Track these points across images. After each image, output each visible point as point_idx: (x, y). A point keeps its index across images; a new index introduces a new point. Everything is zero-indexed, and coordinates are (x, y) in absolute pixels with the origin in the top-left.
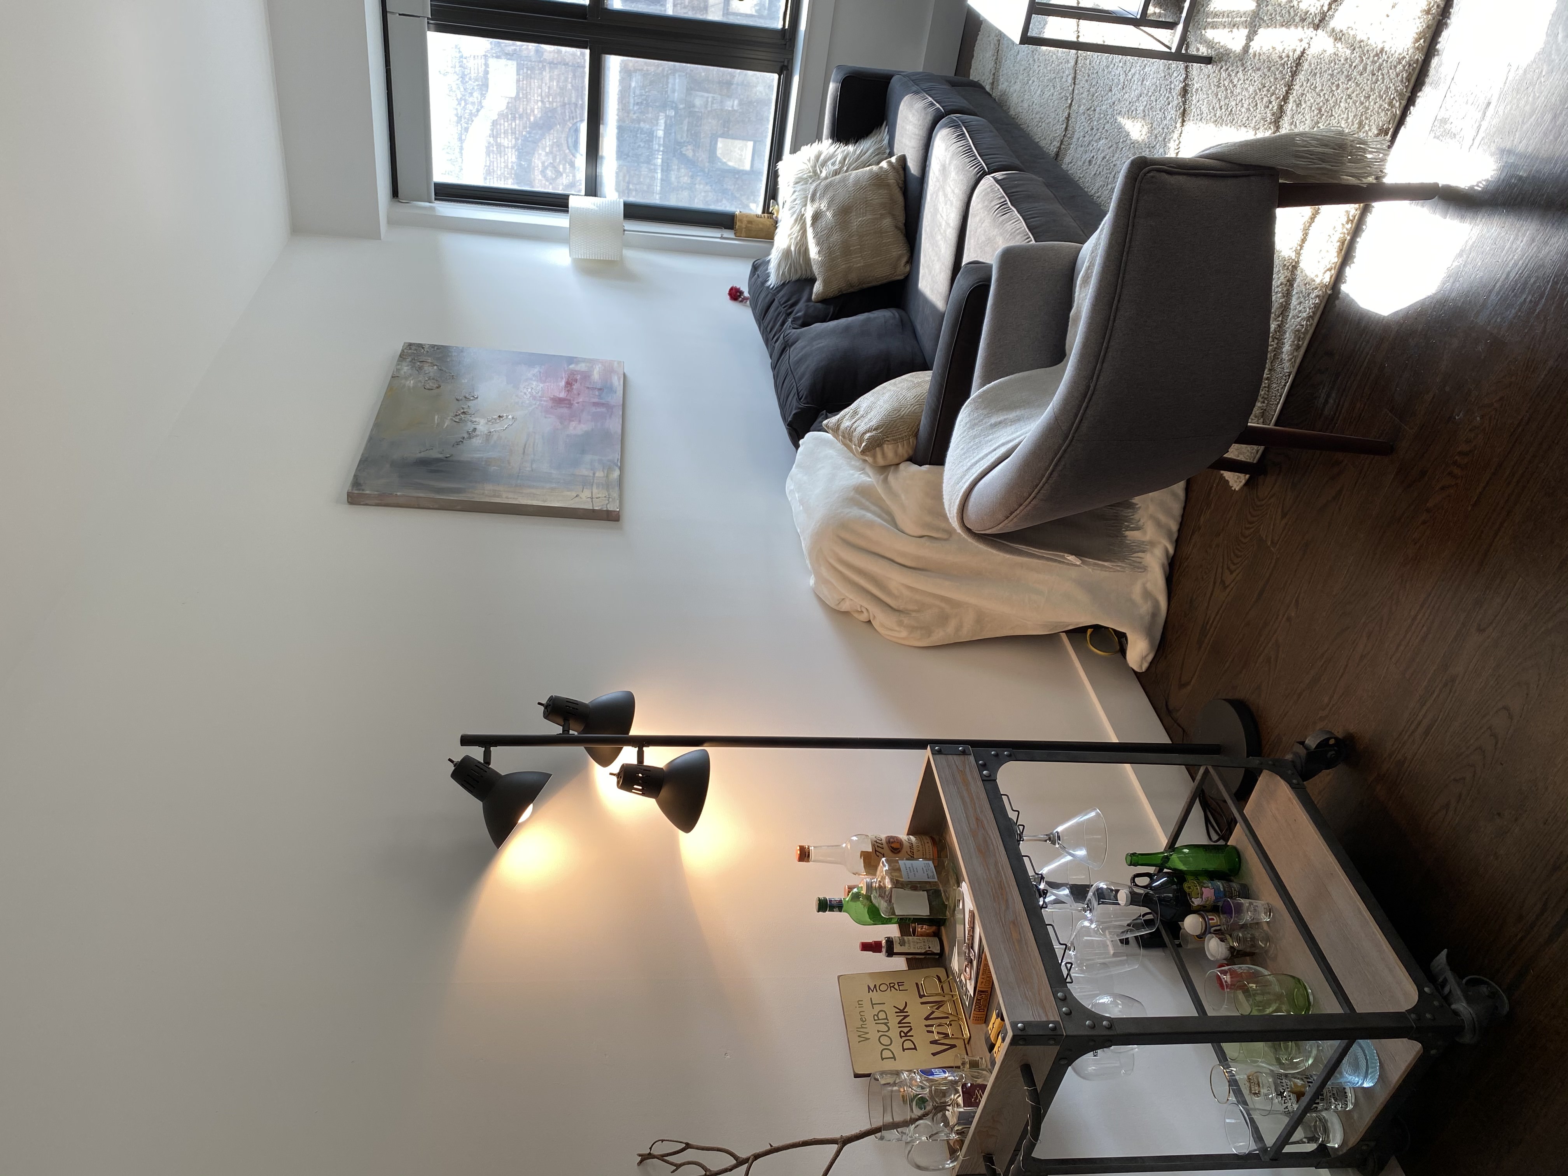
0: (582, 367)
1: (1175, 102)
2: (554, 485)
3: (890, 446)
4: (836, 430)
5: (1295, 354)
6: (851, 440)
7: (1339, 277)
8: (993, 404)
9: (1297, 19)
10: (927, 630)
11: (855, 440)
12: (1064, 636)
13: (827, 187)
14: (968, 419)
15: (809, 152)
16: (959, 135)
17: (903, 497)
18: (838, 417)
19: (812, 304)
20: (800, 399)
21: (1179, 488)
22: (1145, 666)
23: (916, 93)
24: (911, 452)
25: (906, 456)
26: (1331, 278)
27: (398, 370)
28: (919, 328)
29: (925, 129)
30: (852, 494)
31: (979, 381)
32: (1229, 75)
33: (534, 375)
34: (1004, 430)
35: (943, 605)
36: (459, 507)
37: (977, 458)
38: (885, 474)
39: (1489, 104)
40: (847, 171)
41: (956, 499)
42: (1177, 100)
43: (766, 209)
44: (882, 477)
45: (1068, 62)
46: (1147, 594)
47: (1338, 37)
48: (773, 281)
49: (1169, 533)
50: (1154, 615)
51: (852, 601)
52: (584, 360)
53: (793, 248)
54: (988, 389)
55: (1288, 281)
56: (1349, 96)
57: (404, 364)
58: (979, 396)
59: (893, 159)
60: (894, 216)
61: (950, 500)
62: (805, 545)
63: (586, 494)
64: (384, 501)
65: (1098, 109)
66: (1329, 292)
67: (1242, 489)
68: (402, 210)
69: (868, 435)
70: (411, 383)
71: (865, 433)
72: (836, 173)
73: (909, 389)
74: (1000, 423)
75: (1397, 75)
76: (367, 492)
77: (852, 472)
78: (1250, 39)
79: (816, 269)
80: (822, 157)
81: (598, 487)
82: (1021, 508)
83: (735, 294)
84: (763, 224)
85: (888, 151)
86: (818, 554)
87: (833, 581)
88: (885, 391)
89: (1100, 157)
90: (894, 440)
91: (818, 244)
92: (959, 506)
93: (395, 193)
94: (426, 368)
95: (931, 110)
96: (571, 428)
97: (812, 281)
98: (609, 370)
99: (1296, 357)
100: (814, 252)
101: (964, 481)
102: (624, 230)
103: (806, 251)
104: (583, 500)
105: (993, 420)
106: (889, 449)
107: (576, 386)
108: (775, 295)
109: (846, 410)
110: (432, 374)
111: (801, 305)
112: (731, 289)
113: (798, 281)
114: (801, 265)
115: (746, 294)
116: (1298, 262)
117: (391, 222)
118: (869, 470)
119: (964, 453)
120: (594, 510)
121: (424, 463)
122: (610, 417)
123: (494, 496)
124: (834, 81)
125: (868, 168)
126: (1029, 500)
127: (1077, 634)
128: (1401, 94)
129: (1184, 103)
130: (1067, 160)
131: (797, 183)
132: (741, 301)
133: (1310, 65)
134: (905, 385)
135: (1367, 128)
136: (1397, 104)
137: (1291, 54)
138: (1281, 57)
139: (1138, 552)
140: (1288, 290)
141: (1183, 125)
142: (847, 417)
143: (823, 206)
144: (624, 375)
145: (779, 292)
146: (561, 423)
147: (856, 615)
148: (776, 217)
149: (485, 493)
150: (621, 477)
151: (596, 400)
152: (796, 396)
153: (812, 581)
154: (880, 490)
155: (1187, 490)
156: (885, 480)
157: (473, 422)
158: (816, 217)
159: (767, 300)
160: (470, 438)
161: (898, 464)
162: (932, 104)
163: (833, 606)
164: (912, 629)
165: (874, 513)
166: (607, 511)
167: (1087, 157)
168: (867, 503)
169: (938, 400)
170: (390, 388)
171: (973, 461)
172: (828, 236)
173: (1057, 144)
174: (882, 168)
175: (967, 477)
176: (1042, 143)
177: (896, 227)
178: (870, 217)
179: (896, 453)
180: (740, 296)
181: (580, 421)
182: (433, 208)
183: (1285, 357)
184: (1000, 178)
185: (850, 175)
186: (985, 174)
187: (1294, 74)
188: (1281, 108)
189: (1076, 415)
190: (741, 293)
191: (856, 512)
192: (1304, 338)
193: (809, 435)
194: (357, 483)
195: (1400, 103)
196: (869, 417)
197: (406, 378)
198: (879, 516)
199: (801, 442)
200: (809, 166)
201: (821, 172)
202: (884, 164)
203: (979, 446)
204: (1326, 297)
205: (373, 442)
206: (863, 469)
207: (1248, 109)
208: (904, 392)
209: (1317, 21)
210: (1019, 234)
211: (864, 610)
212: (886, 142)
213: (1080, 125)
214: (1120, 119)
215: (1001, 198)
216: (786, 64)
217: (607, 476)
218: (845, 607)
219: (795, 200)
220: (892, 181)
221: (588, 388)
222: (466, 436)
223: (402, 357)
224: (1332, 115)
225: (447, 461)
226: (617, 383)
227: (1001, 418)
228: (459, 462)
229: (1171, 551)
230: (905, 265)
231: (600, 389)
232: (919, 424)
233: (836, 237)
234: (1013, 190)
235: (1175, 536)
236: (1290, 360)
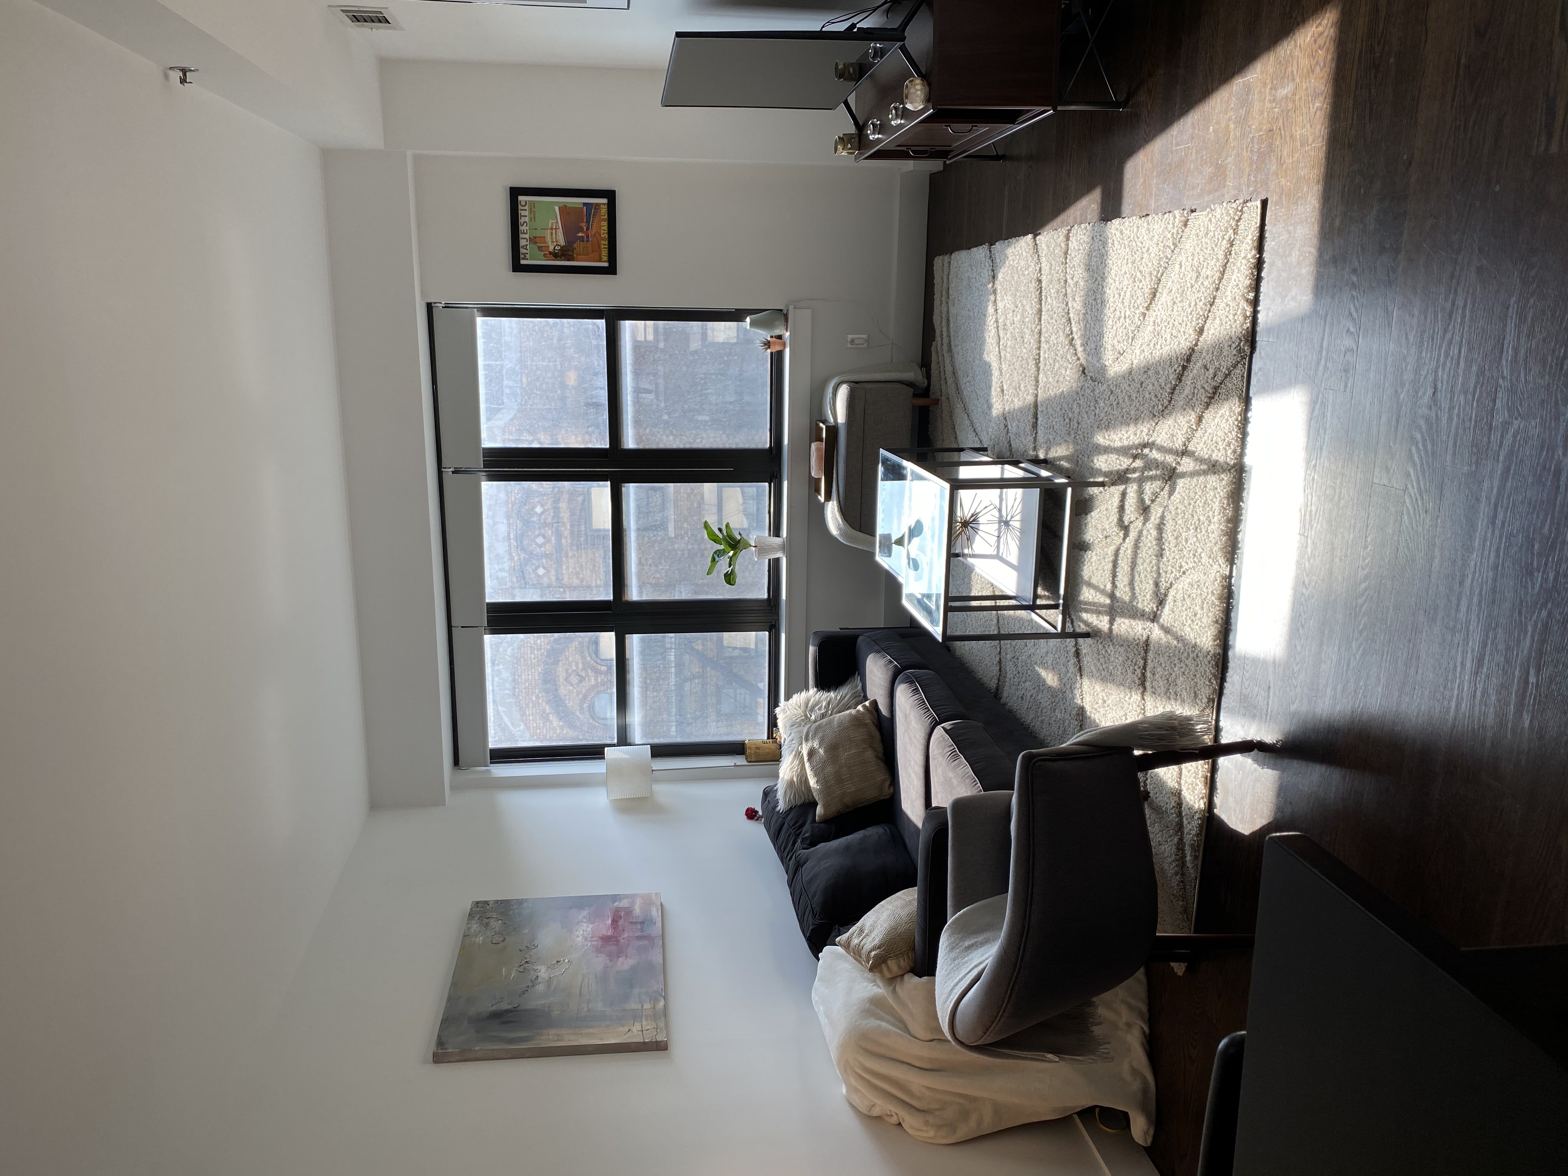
0: (624, 903)
1: (1072, 661)
2: (608, 1023)
3: (894, 961)
4: (847, 946)
5: (1196, 862)
6: (861, 957)
7: (1210, 804)
8: (966, 929)
9: (1139, 615)
10: (952, 1127)
11: (864, 957)
12: (1075, 1116)
13: (817, 729)
14: (947, 943)
15: (799, 698)
16: (913, 690)
17: (910, 1005)
18: (847, 934)
19: (817, 825)
20: (815, 916)
21: (1140, 974)
22: (1149, 1140)
23: (878, 652)
24: (912, 964)
25: (908, 968)
26: (1205, 804)
27: (469, 929)
28: (907, 841)
29: (888, 682)
30: (867, 1006)
31: (952, 909)
32: (1104, 647)
33: (584, 917)
34: (976, 952)
35: (961, 1101)
36: (528, 1055)
37: (957, 979)
38: (893, 985)
39: (1269, 688)
40: (831, 715)
41: (946, 1017)
42: (1073, 660)
43: (770, 735)
44: (891, 988)
45: (992, 620)
46: (1135, 1072)
47: (1167, 630)
48: (781, 806)
49: (1141, 1015)
50: (1145, 1091)
51: (882, 1106)
52: (626, 896)
53: (795, 780)
54: (960, 916)
55: (1178, 804)
56: (1184, 673)
57: (474, 922)
58: (953, 923)
59: (867, 703)
60: (874, 749)
61: (942, 1016)
62: (834, 1055)
63: (636, 1028)
64: (465, 1056)
65: (1020, 658)
66: (1207, 815)
67: (1184, 973)
68: (464, 776)
69: (873, 953)
70: (480, 939)
71: (871, 951)
72: (823, 716)
73: (903, 907)
74: (972, 945)
75: (1209, 663)
76: (450, 1050)
77: (865, 984)
78: (1111, 622)
79: (815, 795)
80: (810, 704)
81: (646, 1020)
82: (994, 1025)
83: (751, 814)
84: (769, 749)
85: (862, 695)
86: (846, 1067)
87: (860, 1088)
88: (883, 910)
89: (1029, 695)
90: (895, 956)
91: (816, 775)
92: (949, 1022)
93: (456, 762)
94: (492, 924)
95: (891, 666)
96: (619, 963)
97: (815, 804)
98: (648, 901)
99: (1197, 865)
100: (812, 782)
101: (950, 1000)
102: (653, 771)
103: (807, 780)
104: (634, 1033)
105: (967, 944)
106: (892, 963)
107: (621, 923)
108: (784, 818)
109: (854, 928)
110: (497, 929)
111: (807, 826)
112: (748, 810)
113: (803, 805)
114: (803, 793)
115: (760, 813)
116: (1181, 791)
117: (453, 788)
118: (879, 982)
119: (948, 974)
120: (645, 1043)
121: (496, 1016)
122: (652, 949)
123: (558, 1040)
124: (812, 645)
125: (848, 712)
126: (998, 1018)
127: (1087, 1114)
128: (1214, 676)
129: (1079, 662)
130: (1005, 695)
131: (792, 726)
132: (757, 820)
133: (1154, 647)
134: (899, 903)
135: (1200, 697)
136: (1215, 682)
137: (1141, 638)
138: (1134, 639)
139: (1105, 1044)
140: (1179, 811)
141: (1081, 678)
142: (855, 934)
143: (816, 744)
144: (661, 904)
145: (787, 815)
146: (611, 961)
147: (887, 1119)
148: (780, 742)
149: (550, 1038)
150: (665, 1006)
151: (638, 934)
152: (811, 914)
153: (844, 1090)
154: (890, 1000)
155: (1148, 974)
156: (894, 991)
157: (535, 970)
158: (812, 753)
159: (779, 822)
160: (533, 986)
161: (903, 975)
162: (891, 662)
163: (865, 1112)
164: (939, 1127)
165: (888, 1022)
166: (656, 1041)
167: (1020, 693)
168: (882, 1013)
169: (925, 921)
170: (463, 947)
171: (955, 981)
172: (823, 768)
173: (995, 681)
174: (859, 711)
175: (951, 997)
176: (985, 680)
177: (877, 757)
178: (854, 751)
179: (899, 967)
180: (755, 816)
181: (626, 957)
182: (489, 771)
183: (1189, 865)
184: (948, 728)
185: (834, 718)
186: (937, 724)
187: (1146, 652)
188: (1143, 675)
189: (1019, 949)
190: (757, 812)
191: (873, 1023)
192: (1198, 850)
193: (827, 949)
194: (440, 1043)
195: (1216, 682)
196: (873, 935)
197: (476, 936)
198: (893, 1025)
199: (820, 955)
200: (800, 711)
201: (811, 716)
202: (860, 708)
203: (958, 968)
204: (1206, 818)
205: (452, 1000)
206: (875, 981)
207: (1122, 673)
208: (899, 911)
209: (1151, 617)
210: (967, 778)
211: (893, 1114)
212: (860, 687)
213: (1009, 667)
214: (1037, 668)
215: (950, 746)
216: (773, 623)
217: (654, 1008)
218: (876, 1112)
219: (792, 740)
220: (868, 721)
221: (631, 923)
222: (530, 984)
223: (471, 915)
224: (1176, 685)
225: (516, 1011)
226: (655, 913)
227: (973, 941)
228: (525, 1010)
229: (1146, 1029)
230: (889, 788)
231: (642, 922)
232: (914, 940)
233: (829, 769)
234: (960, 739)
235: (1147, 1016)
236: (1193, 867)
